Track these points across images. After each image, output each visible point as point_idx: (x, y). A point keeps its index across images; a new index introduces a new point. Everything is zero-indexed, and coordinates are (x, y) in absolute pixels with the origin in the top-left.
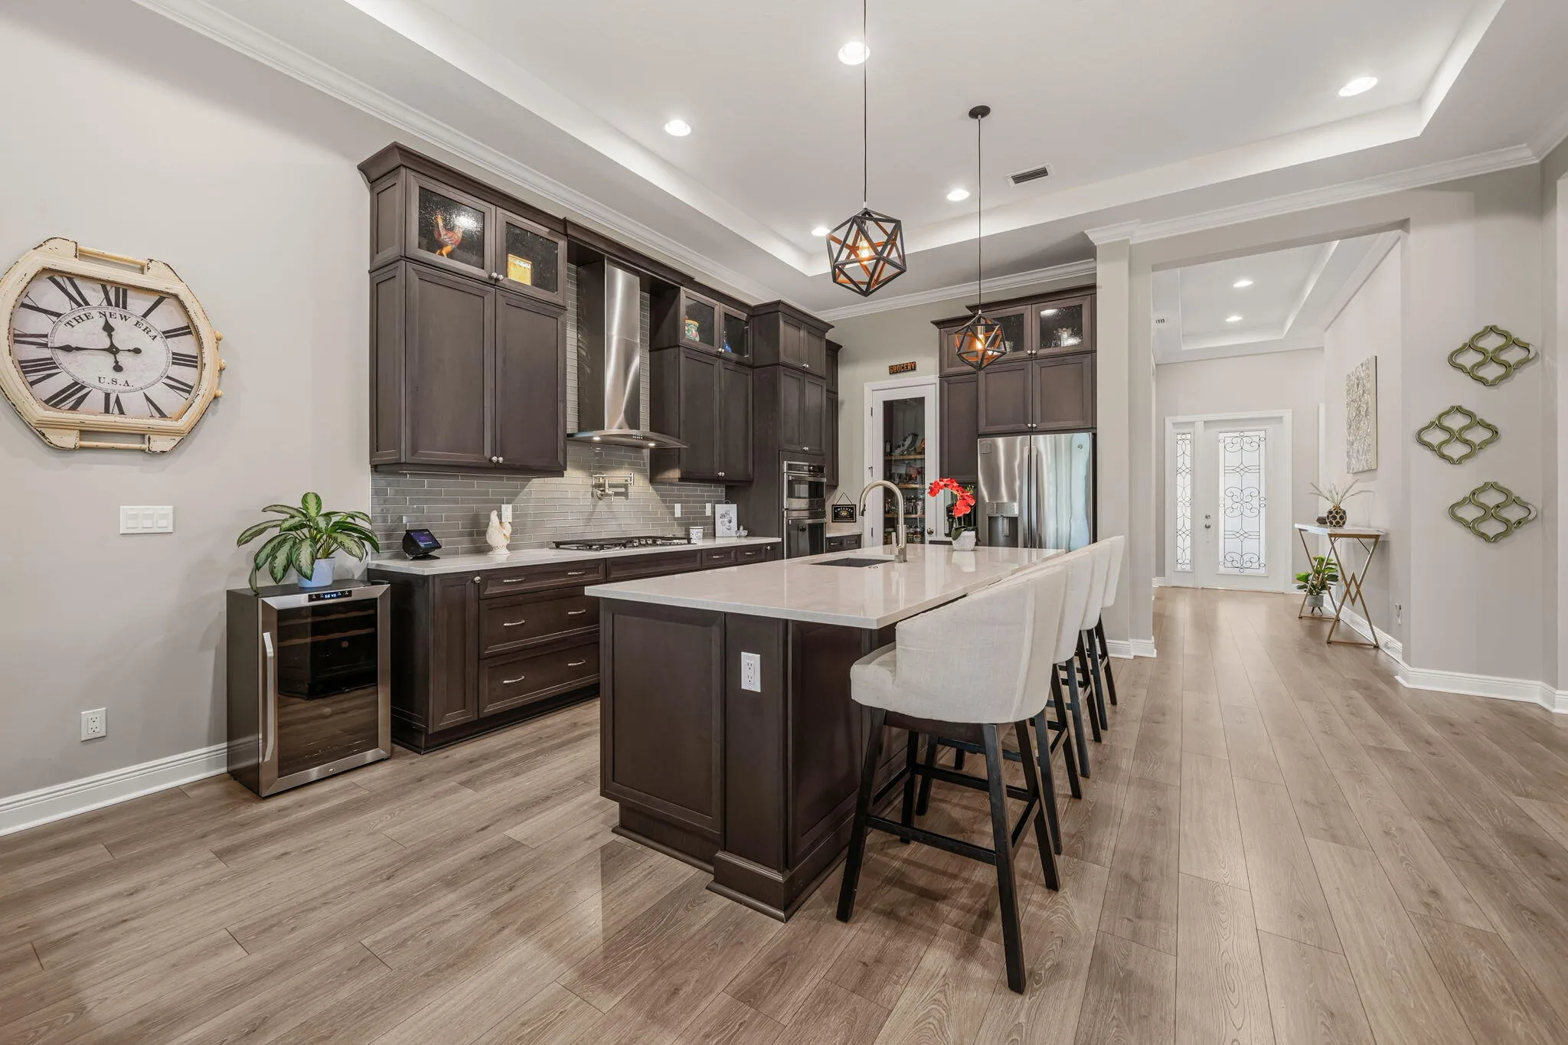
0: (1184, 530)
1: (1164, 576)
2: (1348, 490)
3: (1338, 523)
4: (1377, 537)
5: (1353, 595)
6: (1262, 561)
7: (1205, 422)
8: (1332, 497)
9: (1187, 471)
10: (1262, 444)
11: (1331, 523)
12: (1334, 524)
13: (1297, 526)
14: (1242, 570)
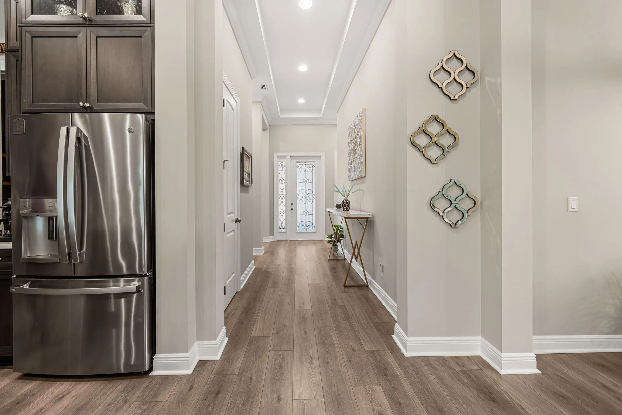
0: (282, 211)
1: (273, 236)
2: (350, 190)
3: (347, 208)
4: (367, 218)
5: (356, 255)
6: (314, 225)
7: (290, 156)
8: (344, 194)
9: (283, 181)
10: (314, 168)
11: (344, 208)
12: (345, 209)
13: (328, 210)
14: (306, 230)
